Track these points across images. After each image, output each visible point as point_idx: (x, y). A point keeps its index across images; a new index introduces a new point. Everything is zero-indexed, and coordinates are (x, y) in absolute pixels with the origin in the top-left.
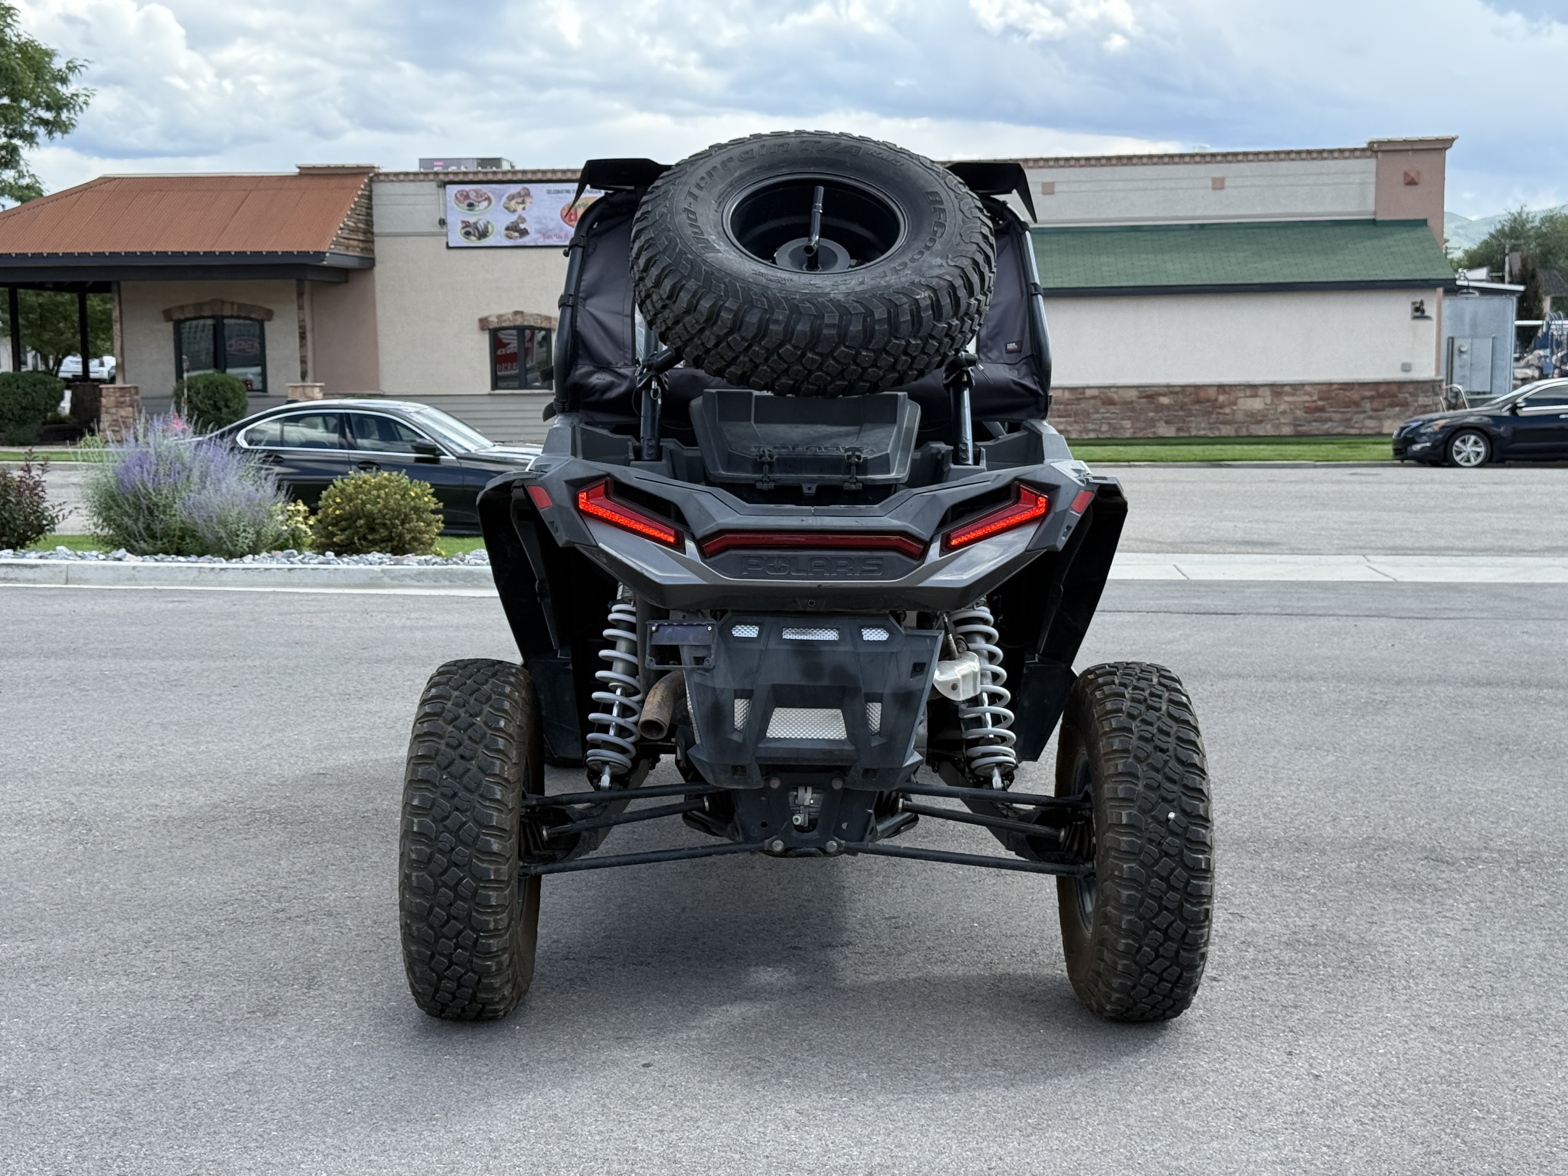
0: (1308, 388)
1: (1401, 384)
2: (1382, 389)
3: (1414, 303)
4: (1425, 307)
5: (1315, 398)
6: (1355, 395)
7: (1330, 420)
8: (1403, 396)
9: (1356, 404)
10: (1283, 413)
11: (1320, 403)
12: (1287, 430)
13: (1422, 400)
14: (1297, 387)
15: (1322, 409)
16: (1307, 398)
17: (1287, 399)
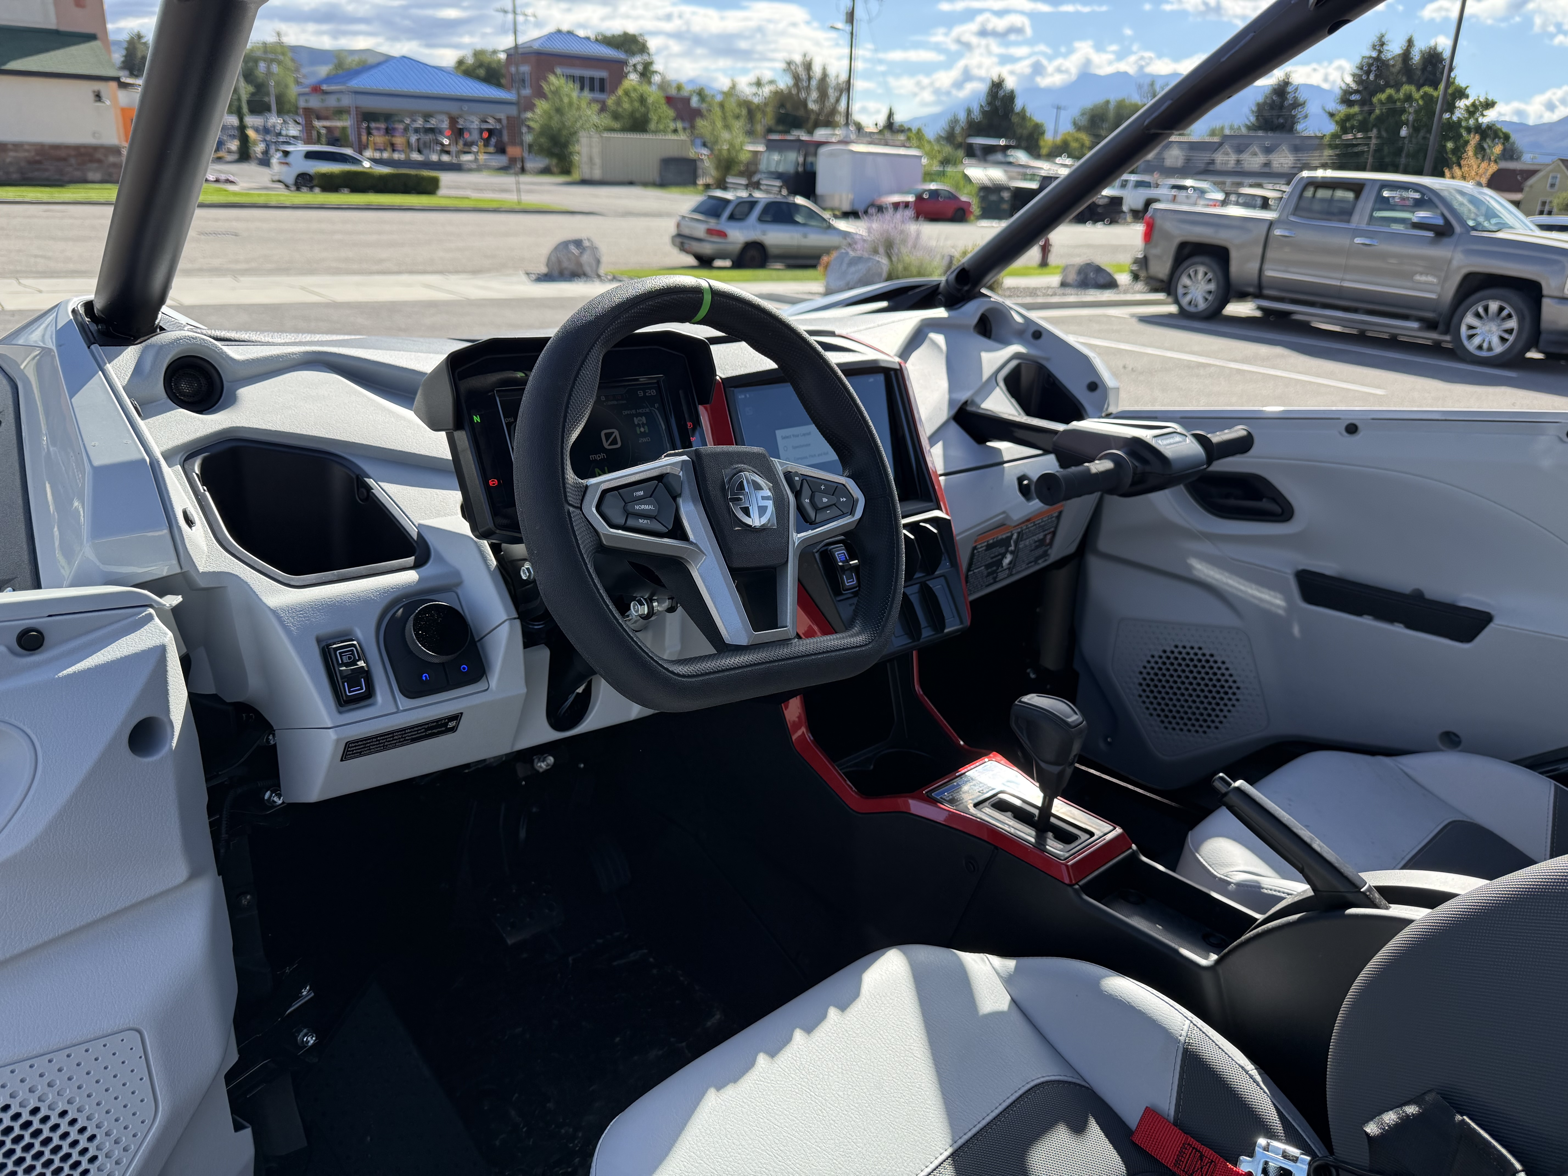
0: (27, 147)
1: (96, 148)
2: (82, 150)
3: (94, 92)
4: (103, 94)
5: (33, 154)
6: (63, 154)
7: (46, 170)
8: (99, 155)
9: (64, 159)
10: (11, 163)
11: (38, 158)
12: (15, 176)
13: (112, 159)
14: (17, 146)
15: (39, 162)
16: (26, 154)
17: (12, 154)
